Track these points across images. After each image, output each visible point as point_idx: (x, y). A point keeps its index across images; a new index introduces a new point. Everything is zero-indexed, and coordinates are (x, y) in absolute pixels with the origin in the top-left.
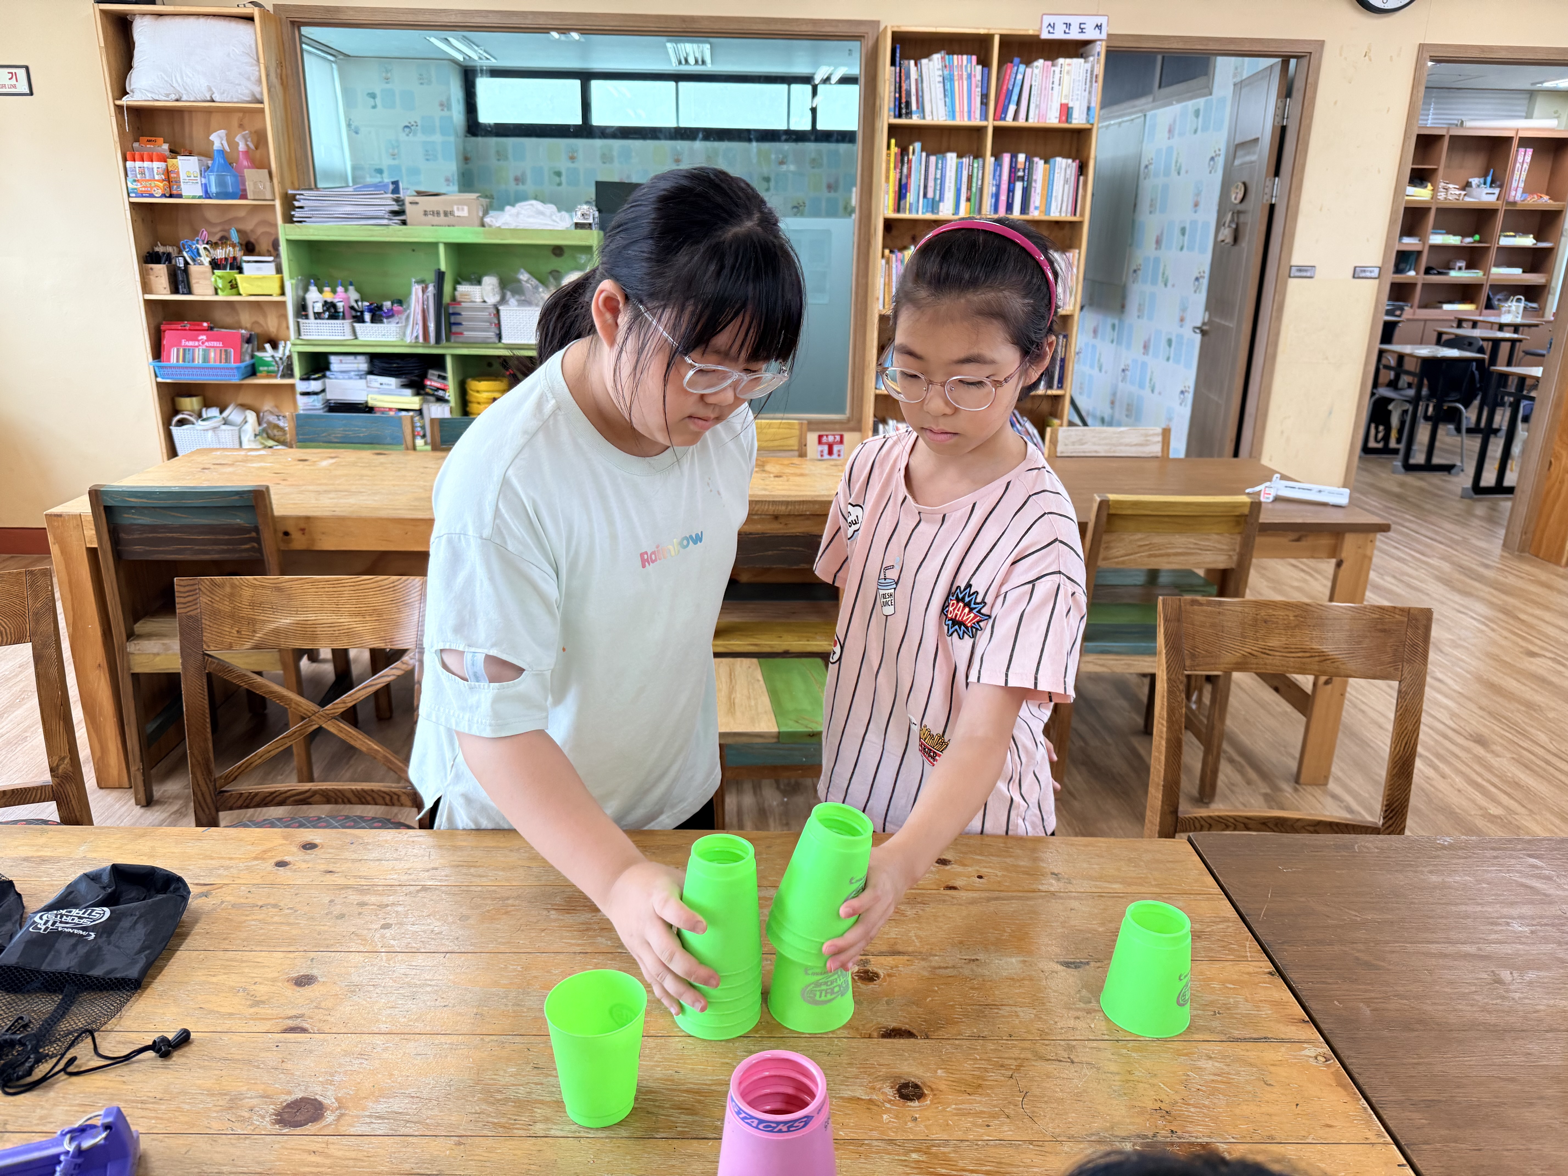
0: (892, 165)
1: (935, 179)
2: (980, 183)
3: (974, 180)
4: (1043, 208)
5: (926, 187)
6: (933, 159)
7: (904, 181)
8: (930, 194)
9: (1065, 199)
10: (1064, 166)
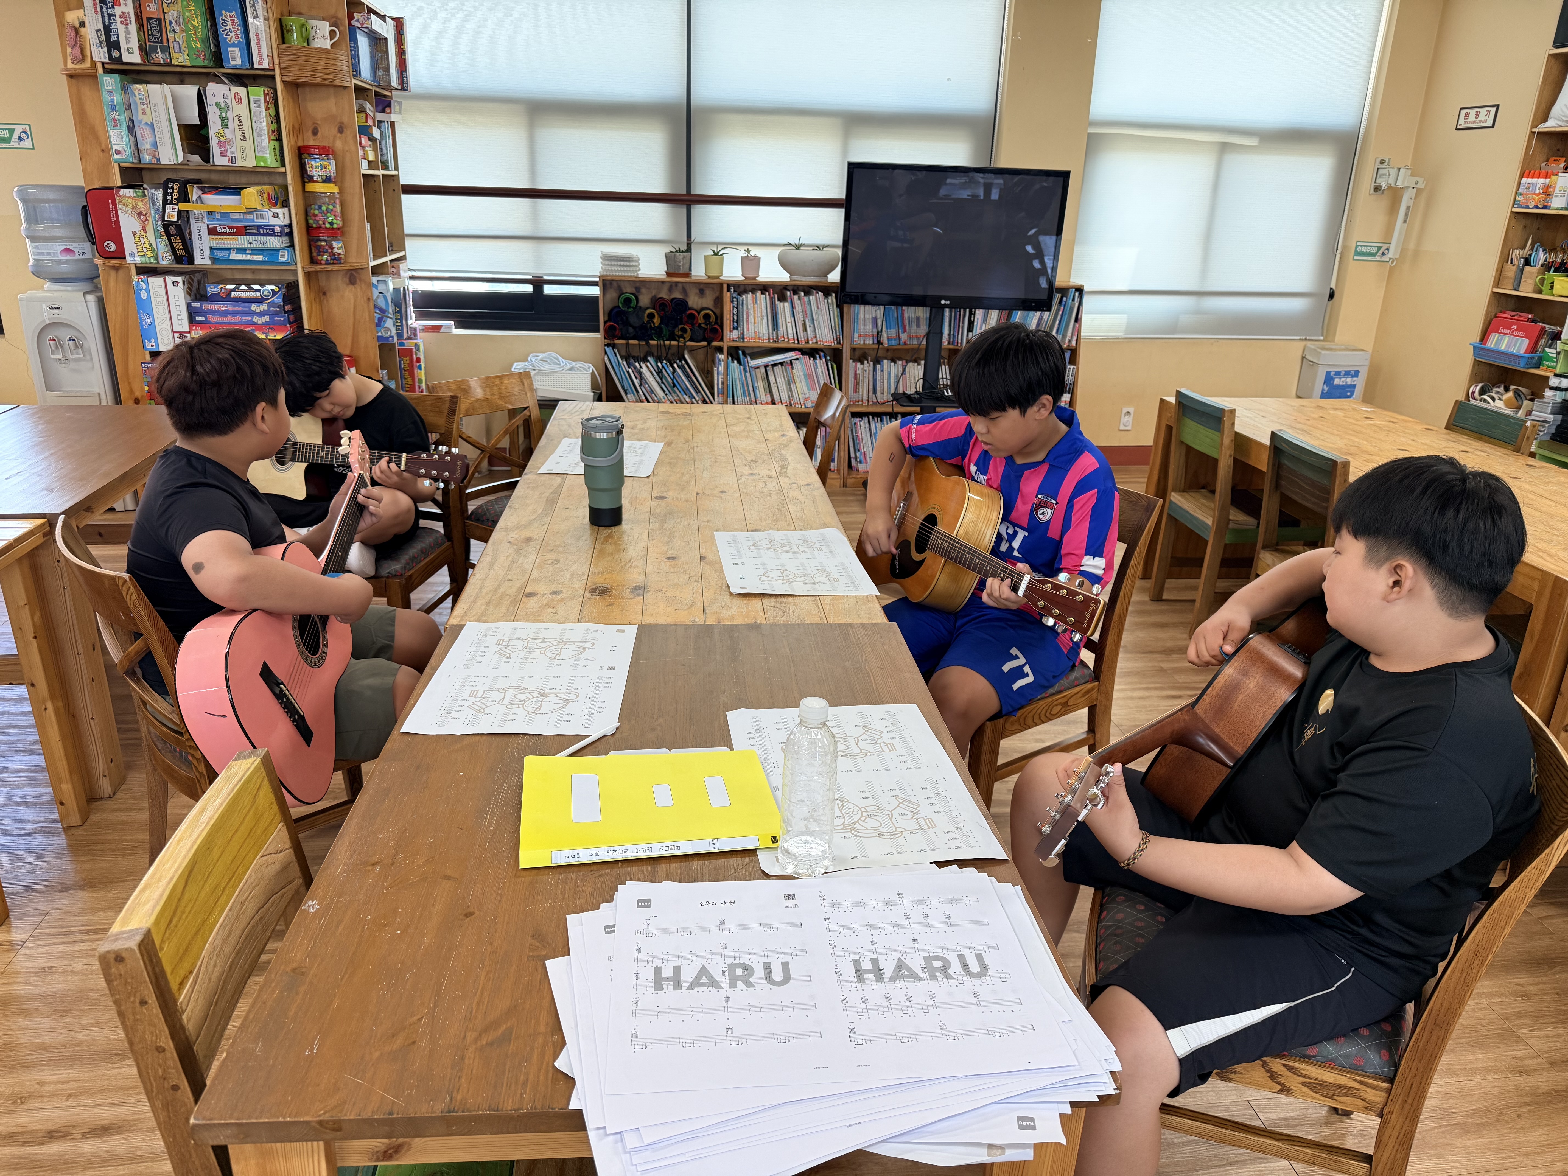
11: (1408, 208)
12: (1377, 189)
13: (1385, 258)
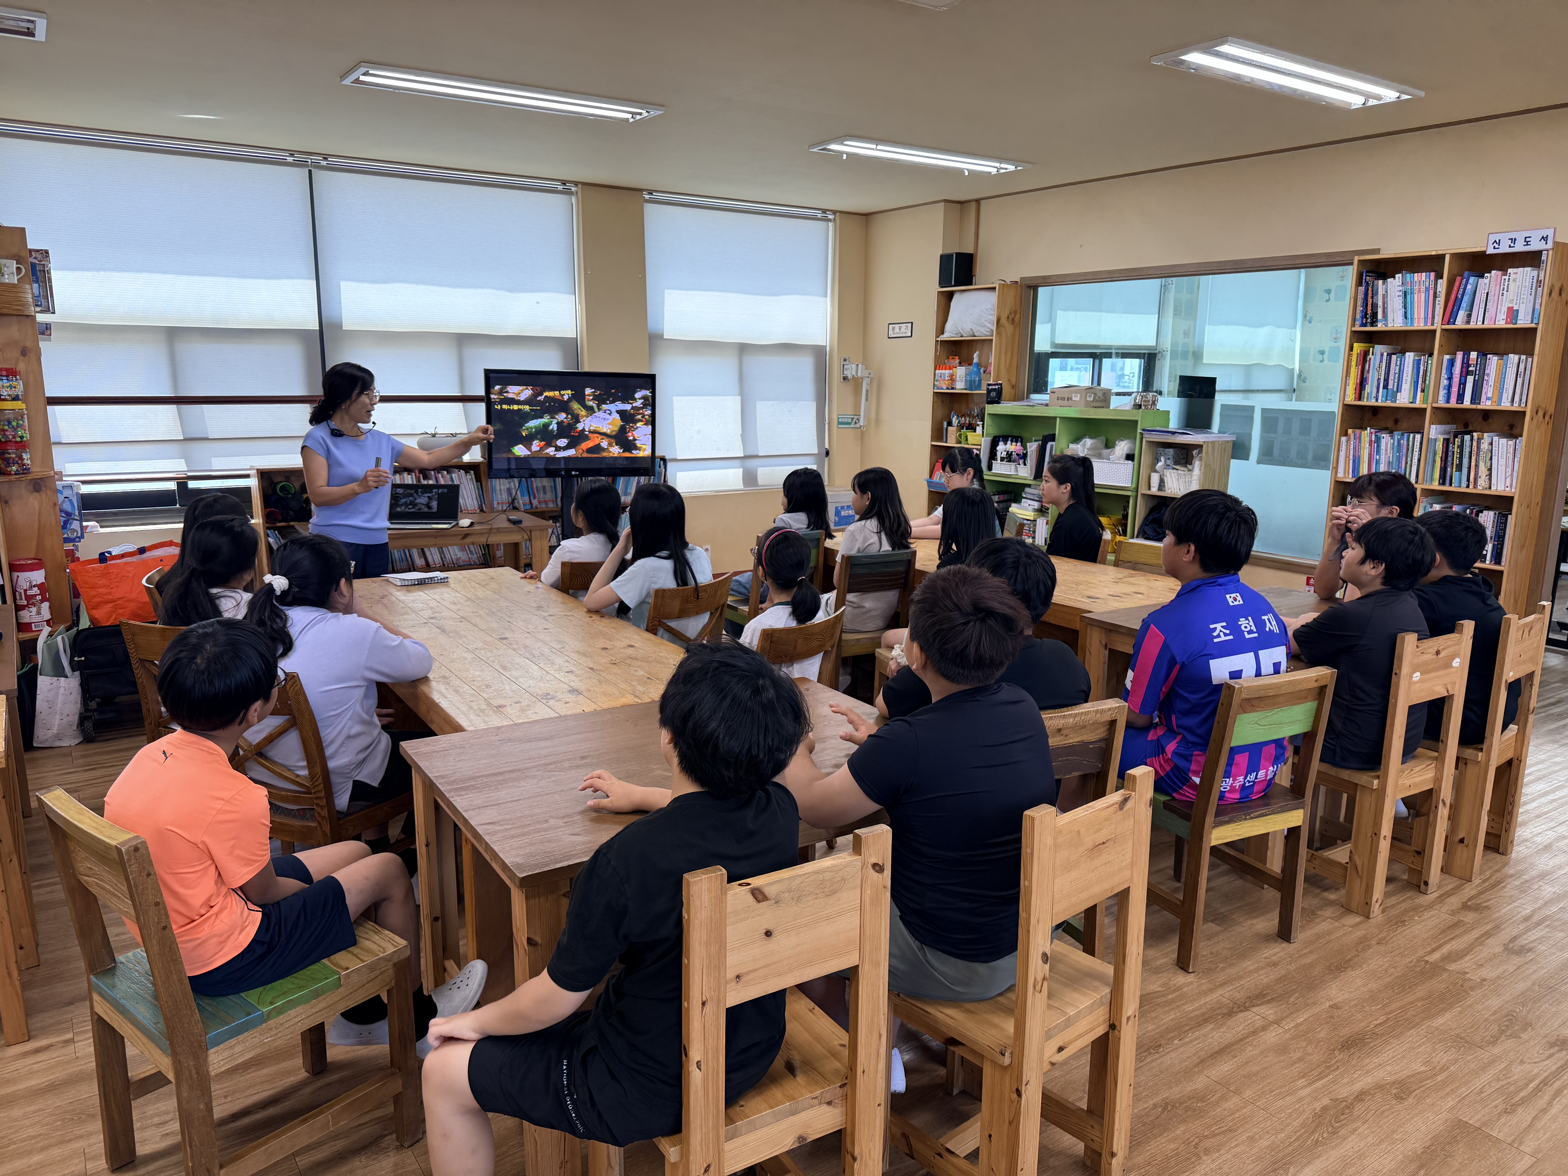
0: (1354, 363)
1: (1395, 374)
3: (1429, 374)
4: (1493, 399)
5: (1386, 380)
6: (1393, 357)
7: (1365, 375)
8: (1389, 386)
9: (1517, 391)
11: (867, 391)
12: (845, 378)
13: (858, 426)
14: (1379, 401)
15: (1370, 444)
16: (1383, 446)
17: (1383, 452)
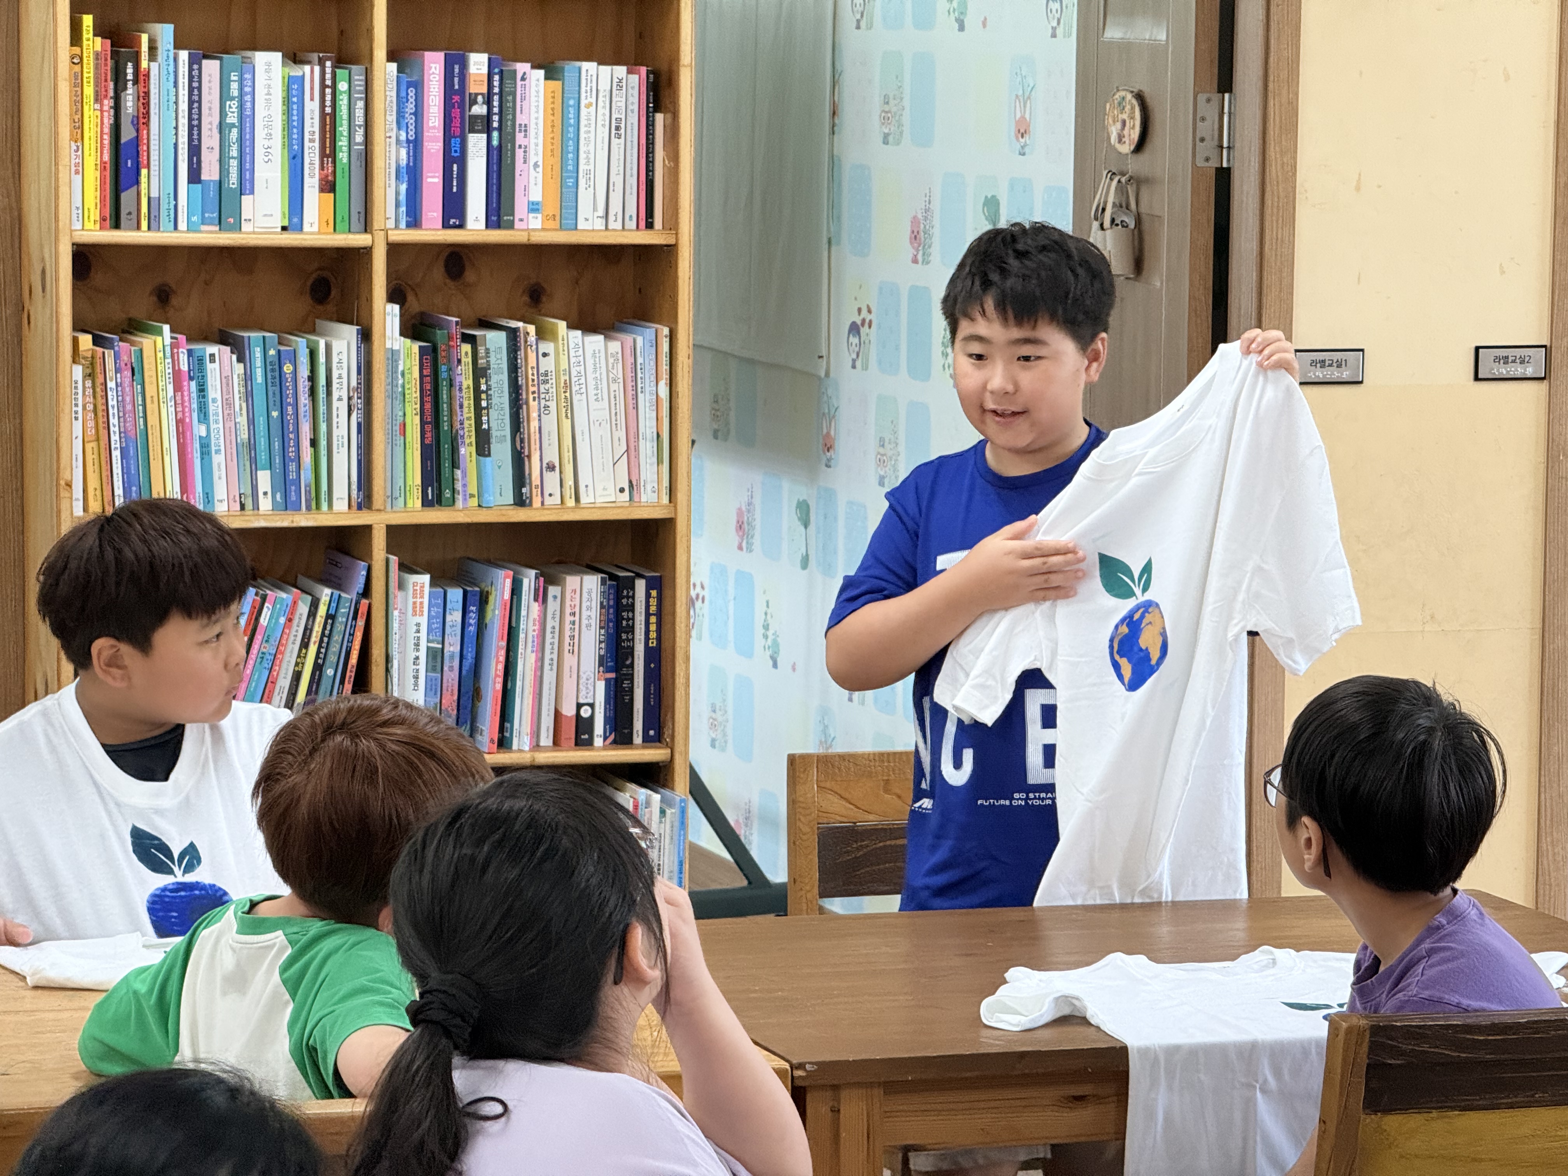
0: (89, 91)
1: (222, 127)
2: (359, 137)
3: (343, 129)
4: (552, 208)
5: (195, 151)
6: (211, 68)
7: (127, 134)
8: (210, 171)
9: (617, 179)
10: (604, 86)
14: (182, 225)
15: (178, 388)
16: (214, 392)
17: (215, 408)
